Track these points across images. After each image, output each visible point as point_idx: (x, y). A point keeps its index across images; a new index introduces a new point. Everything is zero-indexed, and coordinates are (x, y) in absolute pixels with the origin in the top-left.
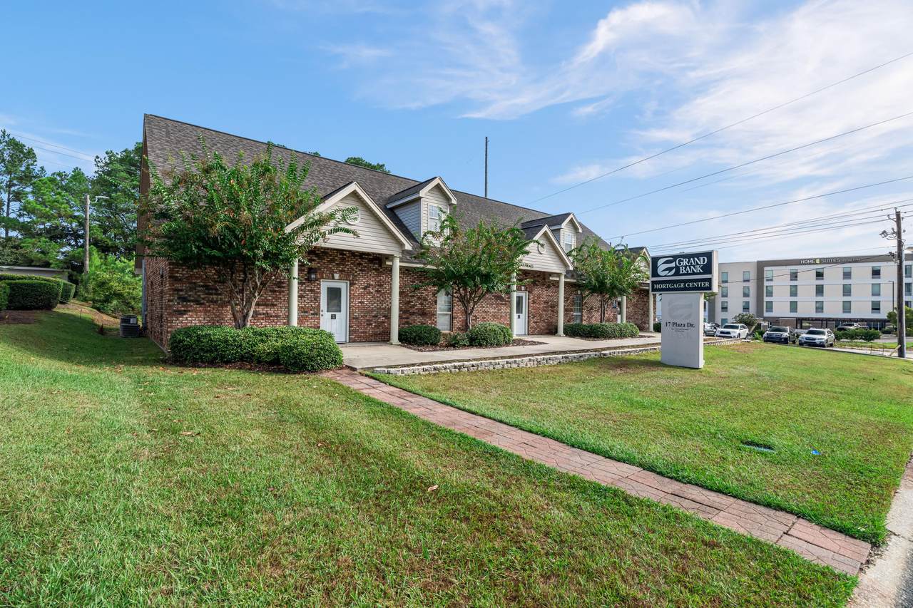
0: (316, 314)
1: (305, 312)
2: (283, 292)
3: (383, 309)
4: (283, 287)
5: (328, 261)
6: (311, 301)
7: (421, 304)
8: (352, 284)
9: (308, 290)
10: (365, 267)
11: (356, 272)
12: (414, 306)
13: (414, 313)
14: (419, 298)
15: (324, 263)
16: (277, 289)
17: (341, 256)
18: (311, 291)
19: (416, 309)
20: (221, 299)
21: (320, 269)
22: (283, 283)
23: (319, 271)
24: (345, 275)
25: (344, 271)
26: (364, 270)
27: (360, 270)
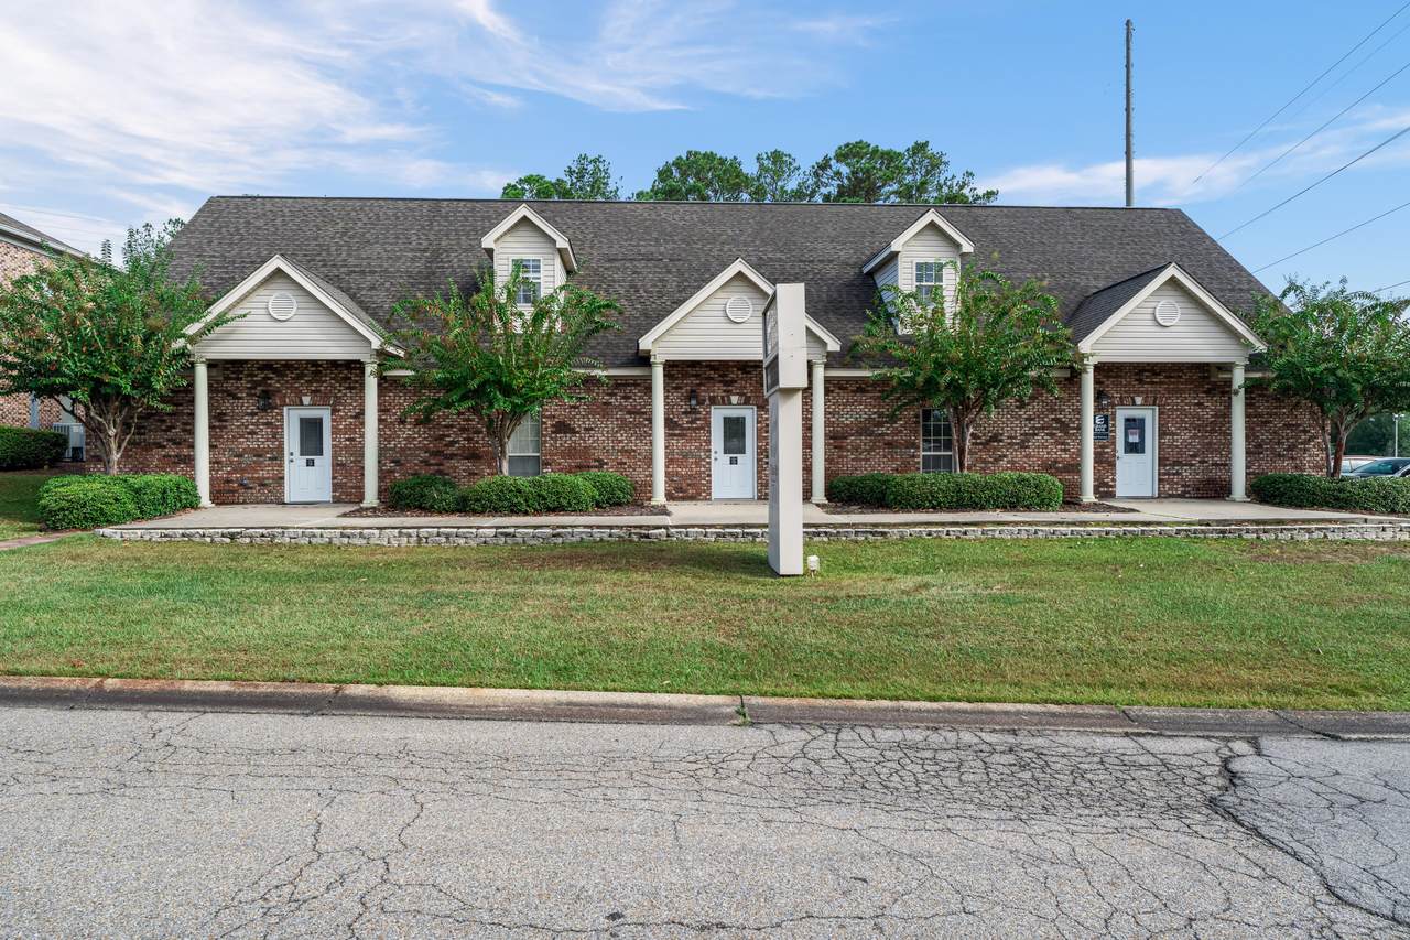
0: (276, 459)
1: (260, 456)
2: (225, 427)
3: (390, 449)
4: (226, 421)
5: (293, 379)
6: (268, 440)
7: (469, 439)
8: (334, 411)
9: (263, 424)
10: (357, 382)
11: (340, 391)
12: (452, 443)
13: (452, 456)
14: (463, 430)
15: (287, 382)
16: (217, 424)
17: (313, 369)
18: (268, 424)
19: (459, 448)
20: (145, 440)
21: (279, 391)
22: (225, 414)
23: (279, 394)
24: (320, 399)
25: (319, 391)
26: (355, 388)
27: (347, 388)
